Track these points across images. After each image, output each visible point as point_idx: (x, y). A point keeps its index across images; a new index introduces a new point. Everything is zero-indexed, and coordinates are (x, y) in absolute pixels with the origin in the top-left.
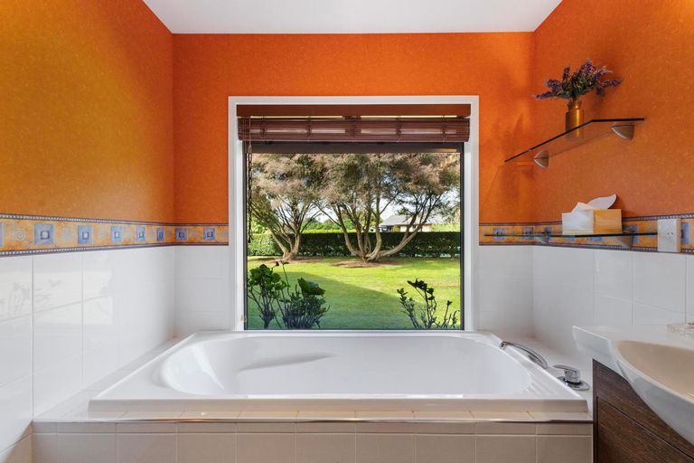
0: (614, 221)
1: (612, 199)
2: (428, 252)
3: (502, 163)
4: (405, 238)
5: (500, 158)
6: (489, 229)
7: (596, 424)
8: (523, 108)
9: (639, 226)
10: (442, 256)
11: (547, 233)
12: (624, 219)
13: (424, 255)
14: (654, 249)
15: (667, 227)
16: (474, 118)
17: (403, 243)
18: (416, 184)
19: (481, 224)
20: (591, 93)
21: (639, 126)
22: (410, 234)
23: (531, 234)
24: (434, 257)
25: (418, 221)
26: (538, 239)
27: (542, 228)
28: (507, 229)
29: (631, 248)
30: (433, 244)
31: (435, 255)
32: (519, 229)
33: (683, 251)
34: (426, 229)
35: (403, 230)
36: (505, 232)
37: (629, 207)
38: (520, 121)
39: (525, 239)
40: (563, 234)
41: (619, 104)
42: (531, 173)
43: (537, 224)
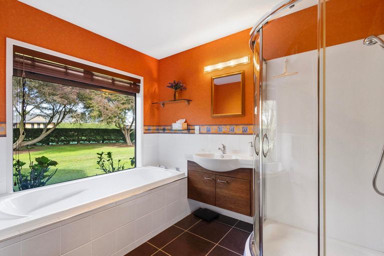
0: (185, 126)
1: (184, 120)
2: (61, 141)
3: (150, 104)
4: (44, 132)
5: (149, 102)
6: (146, 128)
7: (188, 178)
8: (156, 86)
9: (191, 128)
10: (71, 143)
11: (164, 130)
12: (188, 126)
13: (58, 143)
14: (194, 133)
15: (197, 128)
16: (142, 85)
17: (43, 136)
18: (61, 98)
19: (144, 126)
20: (179, 89)
21: (191, 102)
22: (48, 130)
23: (158, 130)
24: (64, 144)
25: (55, 121)
26: (161, 131)
27: (162, 128)
28: (151, 128)
29: (189, 133)
30: (64, 136)
31: (67, 143)
32: (155, 128)
33: (200, 133)
34: (61, 126)
35: (42, 126)
36: (151, 129)
37: (189, 122)
38: (155, 90)
39: (157, 131)
40: (173, 129)
41: (186, 95)
42: (158, 108)
43: (160, 126)
